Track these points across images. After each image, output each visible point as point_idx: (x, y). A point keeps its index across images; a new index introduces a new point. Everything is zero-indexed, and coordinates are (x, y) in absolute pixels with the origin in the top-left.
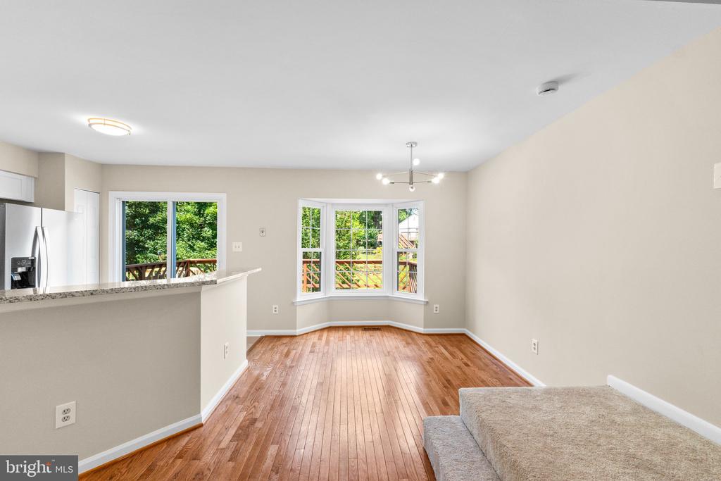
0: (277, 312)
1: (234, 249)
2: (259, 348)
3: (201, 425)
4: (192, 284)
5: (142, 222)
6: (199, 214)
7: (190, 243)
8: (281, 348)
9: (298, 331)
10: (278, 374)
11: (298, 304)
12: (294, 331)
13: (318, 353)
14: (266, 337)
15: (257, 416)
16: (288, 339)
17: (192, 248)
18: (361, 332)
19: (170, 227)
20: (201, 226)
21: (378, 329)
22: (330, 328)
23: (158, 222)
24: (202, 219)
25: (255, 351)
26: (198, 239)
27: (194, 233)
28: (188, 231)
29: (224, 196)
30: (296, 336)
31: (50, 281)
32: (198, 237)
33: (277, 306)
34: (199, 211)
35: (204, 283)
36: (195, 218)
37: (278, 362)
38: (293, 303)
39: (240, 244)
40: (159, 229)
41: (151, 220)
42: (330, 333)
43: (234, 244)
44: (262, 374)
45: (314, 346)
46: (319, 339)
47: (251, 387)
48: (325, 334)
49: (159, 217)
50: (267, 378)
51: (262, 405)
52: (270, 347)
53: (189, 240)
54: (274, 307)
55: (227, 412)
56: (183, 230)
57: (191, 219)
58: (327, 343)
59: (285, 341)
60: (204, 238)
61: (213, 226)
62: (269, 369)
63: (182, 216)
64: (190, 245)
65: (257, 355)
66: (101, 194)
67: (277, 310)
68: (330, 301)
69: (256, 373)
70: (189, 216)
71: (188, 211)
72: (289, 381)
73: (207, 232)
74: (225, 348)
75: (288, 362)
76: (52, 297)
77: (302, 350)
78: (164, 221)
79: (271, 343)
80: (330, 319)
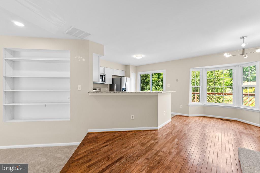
0: (182, 108)
1: (168, 87)
2: (175, 118)
3: (158, 130)
4: (156, 92)
5: (144, 81)
6: (158, 78)
7: (156, 87)
8: (182, 119)
9: (190, 115)
10: (181, 125)
11: (190, 106)
12: (188, 115)
13: (197, 123)
14: (178, 115)
15: (173, 132)
16: (186, 117)
17: (156, 89)
18: (219, 120)
19: (151, 83)
20: (159, 82)
21: (229, 121)
22: (204, 117)
23: (148, 81)
24: (159, 79)
25: (174, 118)
26: (158, 86)
27: (157, 84)
28: (155, 84)
29: (165, 70)
30: (189, 117)
31: (128, 90)
32: (158, 85)
33: (182, 106)
34: (159, 77)
35: (158, 92)
36: (157, 79)
37: (181, 122)
38: (188, 105)
39: (170, 85)
40: (147, 83)
41: (146, 81)
42: (204, 118)
43: (168, 85)
44: (176, 124)
45: (196, 121)
46: (198, 119)
47: (172, 126)
48: (201, 118)
49: (148, 80)
50: (177, 125)
51: (175, 131)
52: (179, 118)
53: (156, 86)
54: (181, 106)
55: (165, 129)
56: (154, 83)
57: (156, 80)
58: (202, 121)
59: (185, 117)
60: (160, 85)
61: (162, 81)
62: (178, 123)
63: (154, 79)
64: (156, 88)
65: (174, 119)
66: (136, 73)
67: (182, 107)
68: (204, 106)
69: (174, 123)
70: (156, 79)
71: (155, 77)
72: (184, 128)
73: (161, 84)
74: (164, 113)
75: (185, 123)
76: (128, 92)
77: (191, 121)
78: (149, 81)
79: (180, 117)
80: (204, 114)
